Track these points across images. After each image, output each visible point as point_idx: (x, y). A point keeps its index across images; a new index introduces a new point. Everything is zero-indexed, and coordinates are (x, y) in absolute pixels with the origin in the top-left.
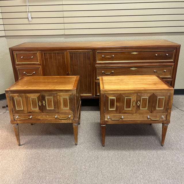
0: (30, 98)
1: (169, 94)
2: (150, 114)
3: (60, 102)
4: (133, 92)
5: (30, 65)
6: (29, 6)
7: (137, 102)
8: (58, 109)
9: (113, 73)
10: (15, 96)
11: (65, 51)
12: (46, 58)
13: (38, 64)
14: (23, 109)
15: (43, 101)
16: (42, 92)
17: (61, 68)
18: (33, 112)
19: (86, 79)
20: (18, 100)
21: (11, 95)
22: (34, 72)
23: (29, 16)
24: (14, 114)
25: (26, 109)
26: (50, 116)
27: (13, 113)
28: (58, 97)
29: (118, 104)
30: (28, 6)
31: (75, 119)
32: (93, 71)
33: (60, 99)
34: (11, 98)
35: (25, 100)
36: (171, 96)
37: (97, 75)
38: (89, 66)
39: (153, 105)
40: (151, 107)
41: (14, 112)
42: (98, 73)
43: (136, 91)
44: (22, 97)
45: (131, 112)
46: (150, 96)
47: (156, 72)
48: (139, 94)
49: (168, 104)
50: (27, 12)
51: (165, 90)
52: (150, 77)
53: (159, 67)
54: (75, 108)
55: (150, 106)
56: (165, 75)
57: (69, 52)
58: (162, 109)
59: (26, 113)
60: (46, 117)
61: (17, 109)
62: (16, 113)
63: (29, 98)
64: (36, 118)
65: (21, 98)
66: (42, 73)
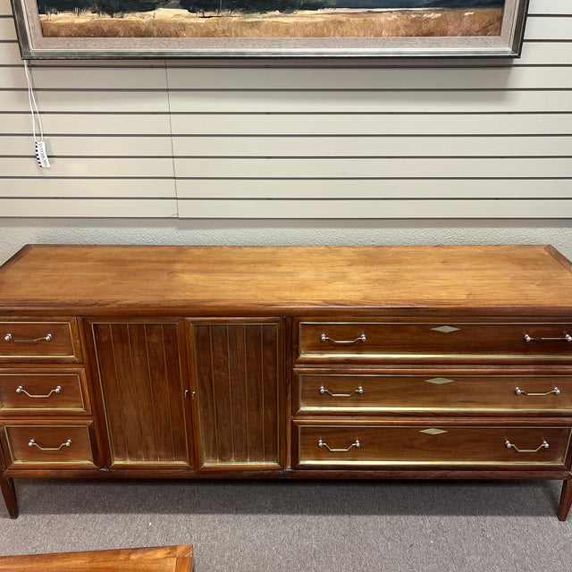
5: (39, 365)
6: (40, 113)
9: (358, 393)
11: (176, 318)
12: (104, 339)
13: (74, 363)
17: (162, 373)
19: (259, 411)
22: (58, 388)
23: (38, 149)
30: (35, 113)
32: (287, 386)
37: (300, 399)
38: (270, 368)
42: (303, 391)
47: (521, 393)
50: (32, 135)
53: (536, 378)
56: (556, 404)
57: (193, 322)
66: (87, 391)
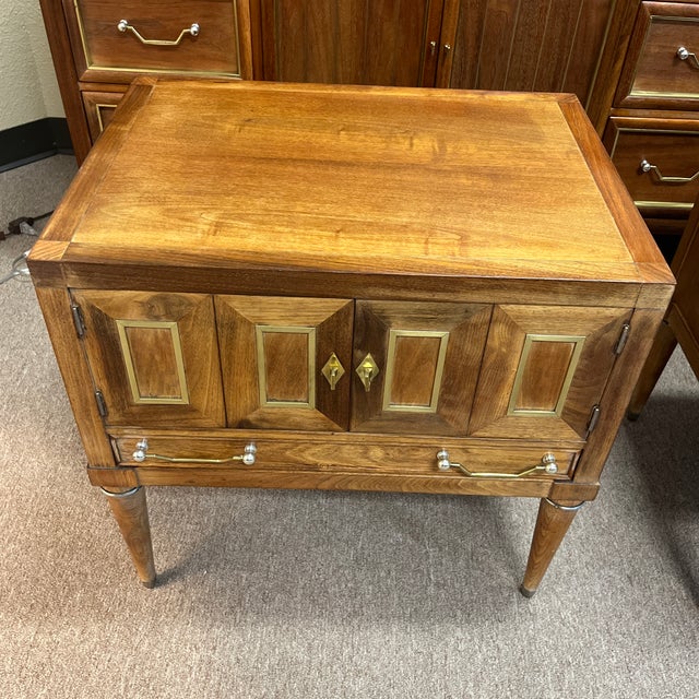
0: (250, 325)
3: (502, 365)
8: (472, 410)
10: (121, 309)
14: (185, 401)
15: (358, 353)
16: (371, 291)
18: (265, 425)
20: (149, 339)
21: (85, 296)
22: (195, 28)
24: (111, 431)
25: (210, 400)
26: (393, 453)
27: (105, 426)
28: (499, 331)
31: (579, 479)
33: (510, 344)
34: (88, 316)
35: (211, 344)
41: (114, 416)
44: (181, 319)
54: (609, 417)
59: (211, 430)
60: (365, 454)
61: (137, 400)
62: (129, 424)
63: (241, 331)
64: (287, 460)
65: (172, 325)
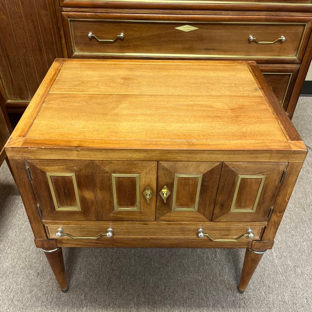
1: (282, 168)
2: (208, 224)
4: (141, 156)
7: (159, 189)
9: (120, 38)
19: (41, 55)
29: (89, 195)
36: (289, 175)
37: (74, 45)
38: (43, 12)
39: (220, 199)
40: (210, 205)
42: (76, 37)
43: (153, 154)
45: (137, 217)
46: (208, 169)
47: (254, 41)
48: (165, 164)
49: (275, 197)
51: (270, 152)
52: (226, 74)
53: (267, 25)
55: (208, 203)
56: (282, 51)
58: (250, 211)
